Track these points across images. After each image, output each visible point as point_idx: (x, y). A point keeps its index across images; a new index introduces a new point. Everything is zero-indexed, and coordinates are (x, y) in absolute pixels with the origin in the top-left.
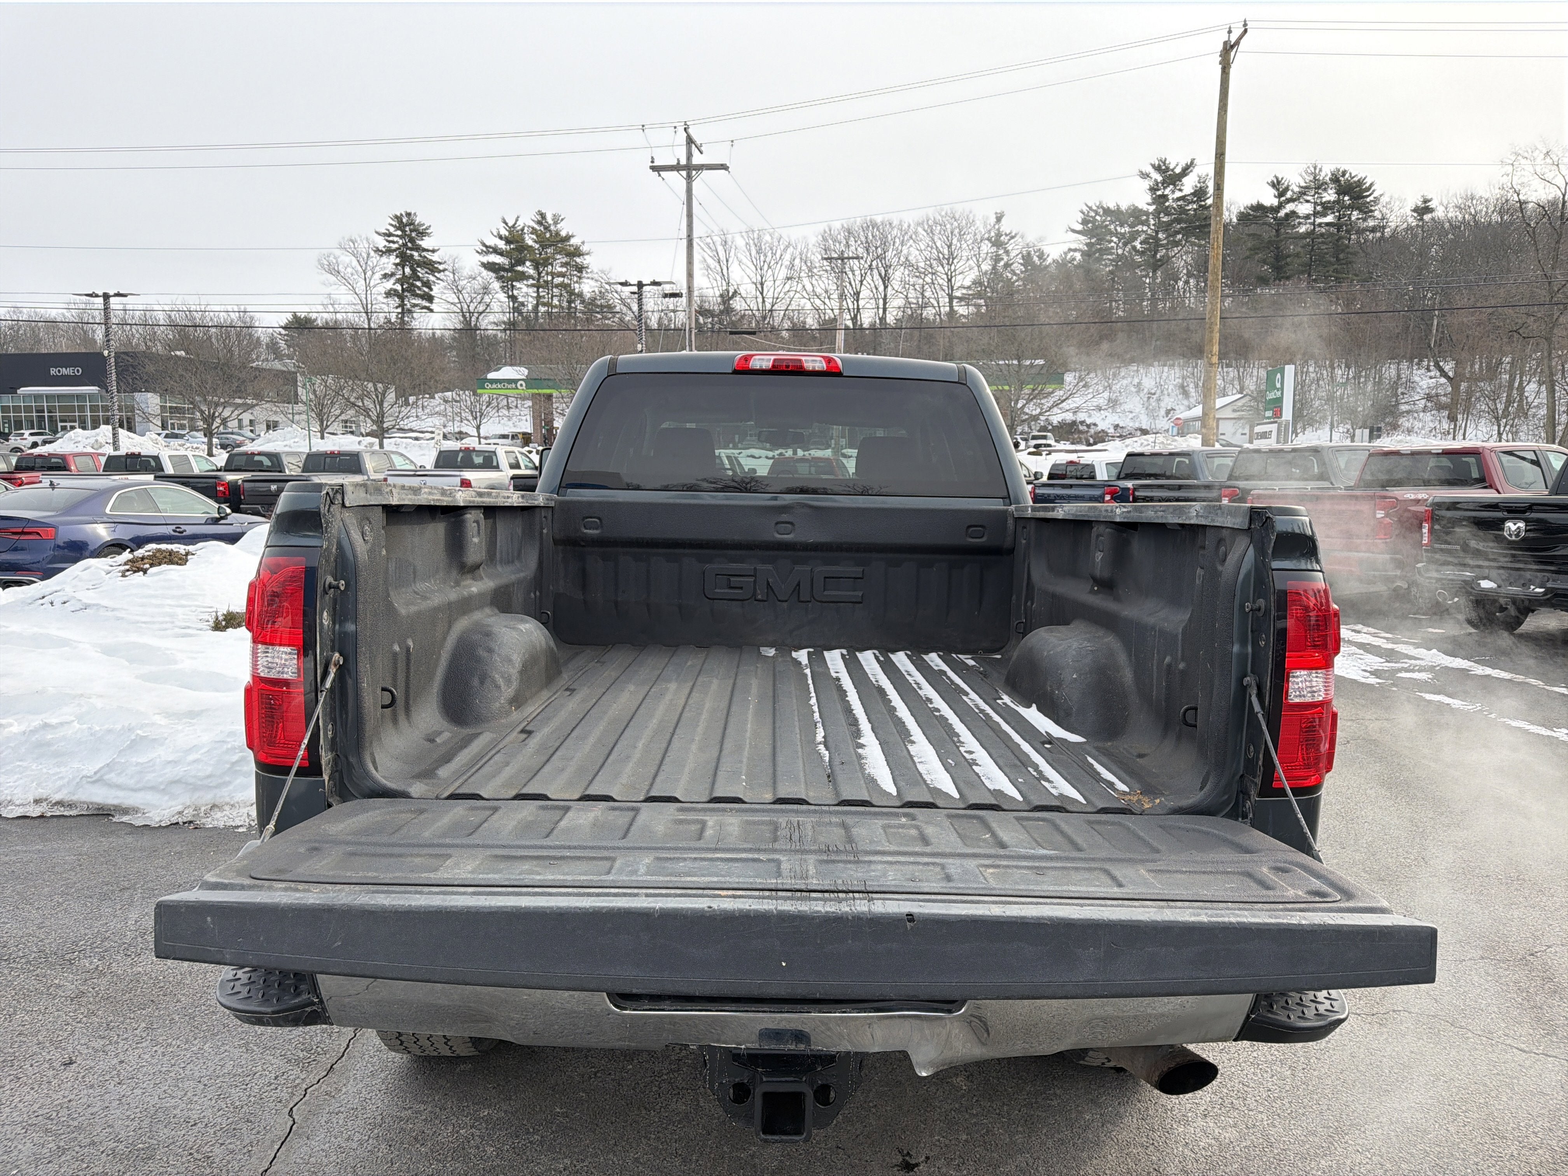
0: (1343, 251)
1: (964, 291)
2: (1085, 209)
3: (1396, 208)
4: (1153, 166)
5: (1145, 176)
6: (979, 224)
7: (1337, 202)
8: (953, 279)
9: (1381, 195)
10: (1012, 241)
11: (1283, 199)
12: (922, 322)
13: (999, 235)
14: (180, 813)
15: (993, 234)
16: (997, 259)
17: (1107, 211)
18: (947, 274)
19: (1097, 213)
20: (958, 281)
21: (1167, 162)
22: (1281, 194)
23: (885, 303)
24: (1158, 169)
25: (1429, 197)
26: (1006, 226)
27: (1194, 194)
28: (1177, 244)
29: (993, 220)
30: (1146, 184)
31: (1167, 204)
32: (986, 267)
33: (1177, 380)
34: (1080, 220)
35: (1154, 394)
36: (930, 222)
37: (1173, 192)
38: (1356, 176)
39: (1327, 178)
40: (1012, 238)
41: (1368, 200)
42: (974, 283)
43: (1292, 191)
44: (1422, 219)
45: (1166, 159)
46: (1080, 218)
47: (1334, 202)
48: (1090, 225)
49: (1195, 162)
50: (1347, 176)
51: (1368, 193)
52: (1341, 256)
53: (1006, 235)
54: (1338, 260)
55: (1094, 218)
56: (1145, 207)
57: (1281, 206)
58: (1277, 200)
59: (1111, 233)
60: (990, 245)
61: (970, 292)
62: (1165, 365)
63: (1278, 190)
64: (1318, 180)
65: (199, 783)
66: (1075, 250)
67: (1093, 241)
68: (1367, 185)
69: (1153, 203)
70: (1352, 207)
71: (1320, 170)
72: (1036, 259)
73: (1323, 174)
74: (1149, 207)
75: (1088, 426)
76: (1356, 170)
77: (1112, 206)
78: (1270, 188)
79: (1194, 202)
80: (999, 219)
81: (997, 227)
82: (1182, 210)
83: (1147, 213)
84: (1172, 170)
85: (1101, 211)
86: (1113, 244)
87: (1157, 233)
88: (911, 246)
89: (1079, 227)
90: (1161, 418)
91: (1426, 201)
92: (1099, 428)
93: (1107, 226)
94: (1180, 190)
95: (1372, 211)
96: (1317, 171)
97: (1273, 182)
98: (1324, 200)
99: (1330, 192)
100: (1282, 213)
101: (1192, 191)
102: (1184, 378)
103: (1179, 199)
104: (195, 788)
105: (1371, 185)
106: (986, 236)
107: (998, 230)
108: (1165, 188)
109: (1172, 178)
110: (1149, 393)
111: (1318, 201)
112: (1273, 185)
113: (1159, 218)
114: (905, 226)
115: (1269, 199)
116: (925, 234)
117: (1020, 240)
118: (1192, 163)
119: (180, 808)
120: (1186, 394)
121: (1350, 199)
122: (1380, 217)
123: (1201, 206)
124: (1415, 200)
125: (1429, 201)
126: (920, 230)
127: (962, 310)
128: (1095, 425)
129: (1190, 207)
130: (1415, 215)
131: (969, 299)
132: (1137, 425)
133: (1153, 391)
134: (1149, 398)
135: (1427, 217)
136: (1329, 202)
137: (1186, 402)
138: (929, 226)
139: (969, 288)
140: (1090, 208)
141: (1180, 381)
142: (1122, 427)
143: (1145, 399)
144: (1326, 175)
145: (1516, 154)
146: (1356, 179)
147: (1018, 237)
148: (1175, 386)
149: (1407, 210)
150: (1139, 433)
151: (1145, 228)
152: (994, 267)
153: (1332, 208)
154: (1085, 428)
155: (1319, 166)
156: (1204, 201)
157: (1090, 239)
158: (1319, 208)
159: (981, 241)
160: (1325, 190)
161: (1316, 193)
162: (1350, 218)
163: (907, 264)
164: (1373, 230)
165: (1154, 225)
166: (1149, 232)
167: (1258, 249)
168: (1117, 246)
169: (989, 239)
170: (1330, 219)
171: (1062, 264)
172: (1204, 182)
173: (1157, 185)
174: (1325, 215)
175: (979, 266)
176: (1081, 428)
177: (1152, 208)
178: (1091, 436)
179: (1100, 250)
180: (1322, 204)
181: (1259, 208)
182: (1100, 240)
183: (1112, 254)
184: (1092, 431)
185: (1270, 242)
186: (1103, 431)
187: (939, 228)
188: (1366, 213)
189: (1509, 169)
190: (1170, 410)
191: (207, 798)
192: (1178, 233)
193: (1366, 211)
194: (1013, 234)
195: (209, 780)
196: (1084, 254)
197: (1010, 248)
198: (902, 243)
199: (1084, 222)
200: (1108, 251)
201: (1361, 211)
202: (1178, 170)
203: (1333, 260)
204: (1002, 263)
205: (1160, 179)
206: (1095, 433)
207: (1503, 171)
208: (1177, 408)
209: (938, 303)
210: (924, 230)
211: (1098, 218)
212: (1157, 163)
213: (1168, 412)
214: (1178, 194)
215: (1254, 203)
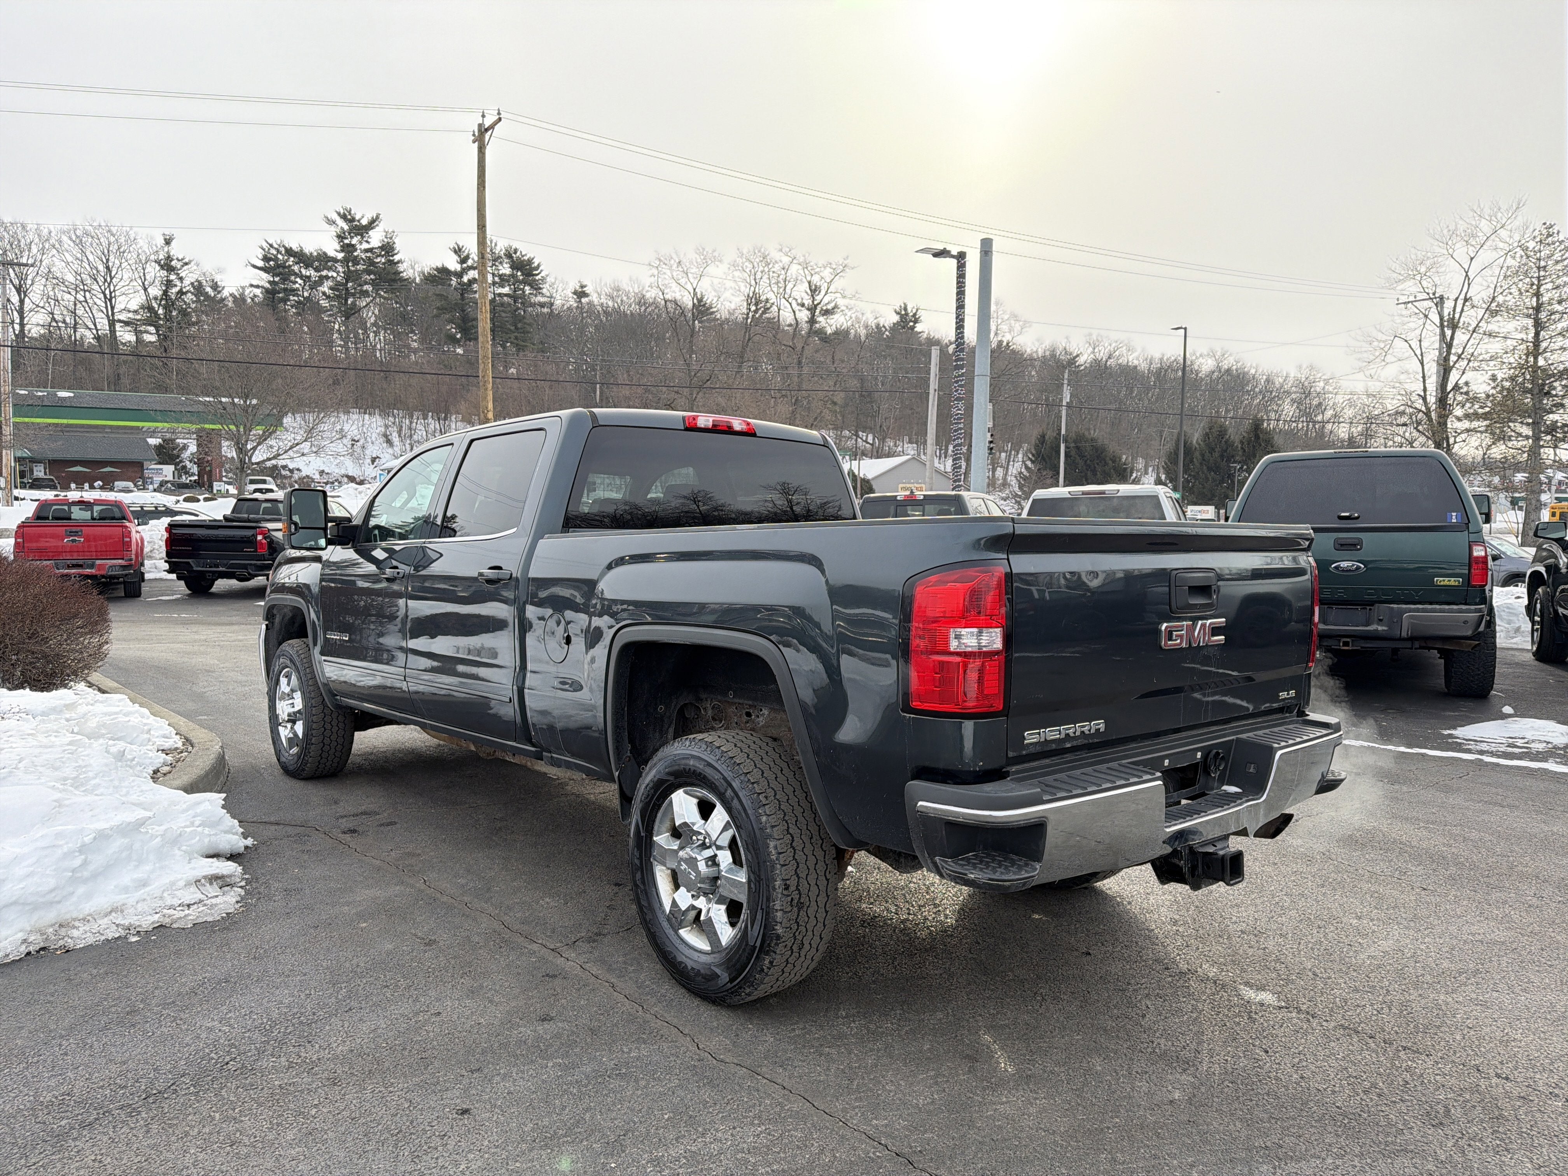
0: (520, 321)
1: (131, 315)
2: (265, 245)
3: (560, 290)
4: (339, 214)
5: (332, 222)
6: (142, 243)
7: (513, 276)
8: (113, 300)
9: (547, 276)
10: (186, 267)
11: (465, 265)
12: (76, 344)
13: (169, 258)
14: (24, 941)
15: (161, 257)
16: (169, 284)
17: (289, 252)
18: (104, 293)
19: (278, 251)
20: (120, 303)
21: (352, 212)
22: (463, 261)
23: (22, 318)
24: (344, 217)
25: (584, 283)
26: (177, 250)
27: (382, 248)
28: (365, 294)
29: (161, 241)
30: (333, 231)
31: (355, 254)
32: (155, 291)
33: (379, 429)
34: (261, 256)
35: (358, 441)
36: (79, 233)
37: (361, 243)
38: (526, 255)
39: (502, 253)
40: (186, 264)
41: (537, 278)
42: (142, 307)
43: (473, 259)
44: (580, 301)
45: (351, 210)
46: (260, 253)
47: (509, 275)
48: (272, 263)
49: (381, 216)
50: (518, 253)
51: (537, 272)
52: (519, 325)
53: (178, 260)
54: (516, 328)
55: (276, 256)
56: (331, 253)
57: (464, 271)
58: (459, 266)
59: (296, 274)
60: (158, 268)
61: (139, 317)
62: (365, 413)
63: (460, 256)
64: (494, 253)
65: (41, 900)
66: (257, 287)
67: (277, 279)
68: (536, 264)
69: (342, 251)
70: (525, 282)
71: (496, 245)
72: (208, 289)
73: (498, 248)
74: (338, 254)
75: (291, 471)
76: (527, 250)
77: (295, 247)
78: (453, 254)
79: (383, 256)
80: (168, 242)
81: (166, 249)
82: (370, 262)
83: (335, 260)
84: (359, 221)
85: (283, 250)
86: (297, 286)
87: (347, 282)
88: (54, 256)
89: (261, 264)
90: (367, 465)
91: (582, 287)
92: (304, 474)
93: (290, 266)
94: (367, 242)
95: (540, 289)
96: (493, 245)
97: (454, 248)
98: (501, 272)
99: (505, 265)
100: (465, 279)
101: (380, 245)
102: (387, 426)
103: (367, 251)
104: (36, 907)
105: (539, 266)
106: (152, 257)
107: (168, 252)
108: (352, 238)
109: (361, 230)
110: (354, 440)
111: (496, 272)
112: (455, 252)
113: (348, 267)
114: (45, 232)
115: (453, 264)
116: (72, 244)
117: (195, 267)
118: (378, 217)
119: (20, 936)
120: (389, 442)
121: (522, 275)
122: (548, 294)
123: (390, 261)
124: (574, 285)
125: (585, 286)
126: (65, 239)
127: (126, 336)
128: (298, 470)
129: (378, 260)
130: (575, 297)
131: (137, 325)
132: (343, 472)
133: (356, 439)
134: (353, 445)
135: (584, 300)
136: (505, 275)
137: (390, 451)
138: (77, 237)
139: (135, 312)
140: (271, 246)
141: (383, 430)
142: (328, 473)
143: (349, 446)
144: (501, 250)
145: (660, 260)
146: (526, 258)
147: (192, 263)
148: (379, 434)
149: (569, 293)
150: (346, 480)
151: (335, 275)
152: (165, 293)
153: (508, 281)
154: (288, 473)
155: (494, 241)
156: (392, 256)
157: (273, 276)
158: (497, 279)
159: (146, 263)
160: (501, 263)
161: (493, 265)
162: (524, 292)
163: (49, 275)
164: (542, 305)
165: (343, 272)
166: (339, 279)
167: (446, 309)
168: (303, 288)
169: (158, 262)
170: (506, 290)
171: (239, 300)
172: (391, 238)
173: (344, 233)
174: (503, 287)
175: (145, 289)
176: (283, 472)
177: (340, 256)
178: (296, 482)
179: (285, 290)
180: (500, 276)
181: (444, 271)
182: (285, 279)
183: (298, 295)
184: (296, 476)
185: (456, 304)
186: (308, 476)
187: (90, 240)
188: (536, 289)
189: (655, 272)
190: (375, 458)
191: (50, 916)
192: (366, 283)
193: (537, 288)
194: (186, 260)
195: (53, 894)
196: (267, 291)
197: (183, 274)
198: (43, 251)
199: (266, 259)
200: (294, 292)
201: (532, 287)
202: (364, 222)
203: (513, 328)
204: (174, 290)
205: (346, 227)
206: (299, 479)
207: (651, 272)
208: (381, 456)
209: (95, 325)
210: (71, 239)
211: (280, 256)
212: (342, 212)
213: (373, 460)
214: (365, 246)
215: (440, 266)
